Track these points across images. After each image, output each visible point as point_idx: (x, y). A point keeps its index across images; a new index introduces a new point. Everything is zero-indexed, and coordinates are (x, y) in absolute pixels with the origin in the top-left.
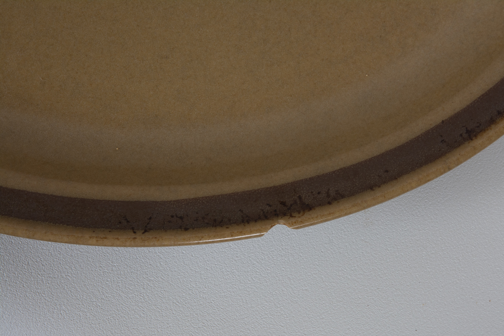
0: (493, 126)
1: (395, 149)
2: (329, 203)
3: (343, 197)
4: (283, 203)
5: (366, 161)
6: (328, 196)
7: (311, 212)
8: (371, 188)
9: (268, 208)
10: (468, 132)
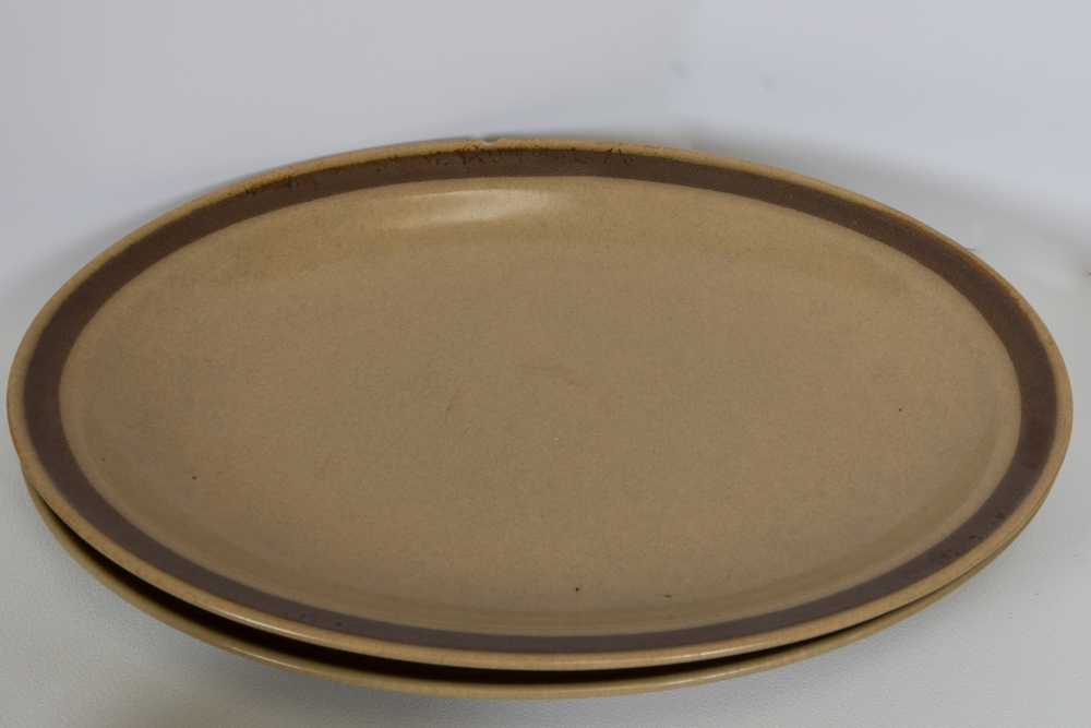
0: (265, 182)
1: (364, 187)
2: (439, 153)
3: (425, 156)
4: (481, 160)
5: (395, 183)
6: (438, 161)
7: (458, 147)
8: (397, 159)
9: (496, 159)
10: (290, 186)
